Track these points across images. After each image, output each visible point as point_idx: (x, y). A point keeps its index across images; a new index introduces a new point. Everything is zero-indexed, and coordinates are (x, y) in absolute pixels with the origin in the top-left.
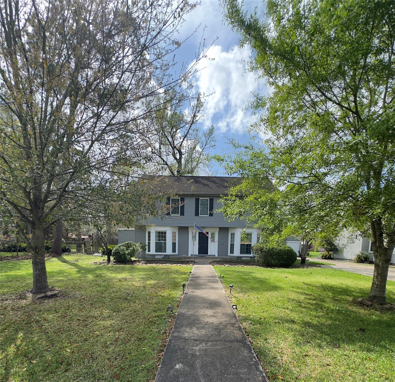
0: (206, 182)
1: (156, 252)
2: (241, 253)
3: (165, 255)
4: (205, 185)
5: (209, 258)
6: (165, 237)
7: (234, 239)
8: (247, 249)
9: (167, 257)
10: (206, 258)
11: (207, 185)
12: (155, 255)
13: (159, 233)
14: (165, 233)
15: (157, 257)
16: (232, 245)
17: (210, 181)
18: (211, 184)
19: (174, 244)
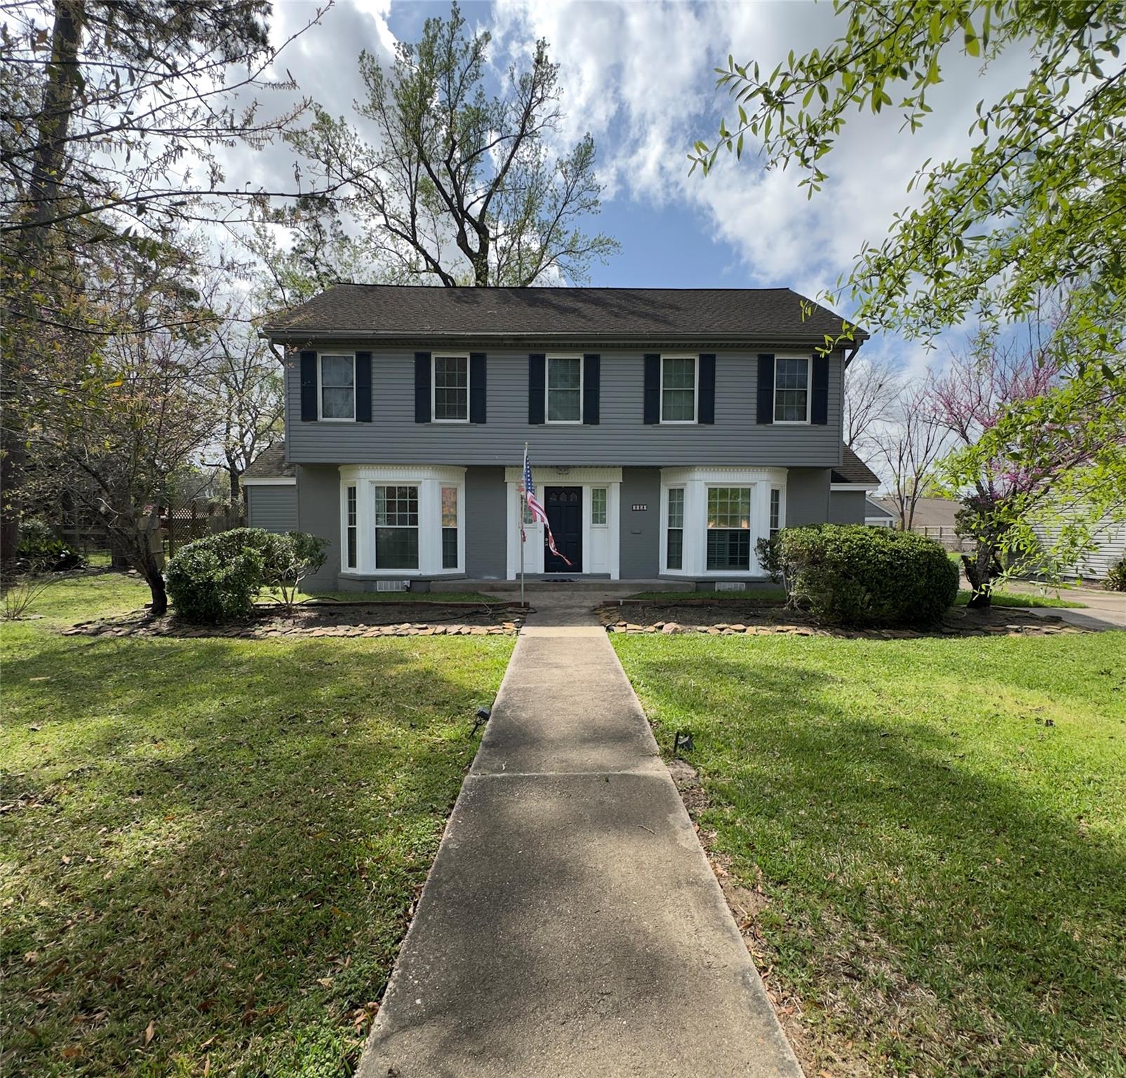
0: (568, 302)
1: (378, 566)
2: (710, 566)
3: (414, 580)
4: (563, 310)
5: (587, 587)
6: (414, 506)
7: (681, 510)
8: (733, 549)
9: (420, 587)
10: (577, 588)
11: (575, 310)
12: (373, 580)
13: (391, 491)
14: (414, 492)
15: (380, 587)
16: (676, 538)
17: (584, 301)
18: (587, 309)
19: (449, 536)
